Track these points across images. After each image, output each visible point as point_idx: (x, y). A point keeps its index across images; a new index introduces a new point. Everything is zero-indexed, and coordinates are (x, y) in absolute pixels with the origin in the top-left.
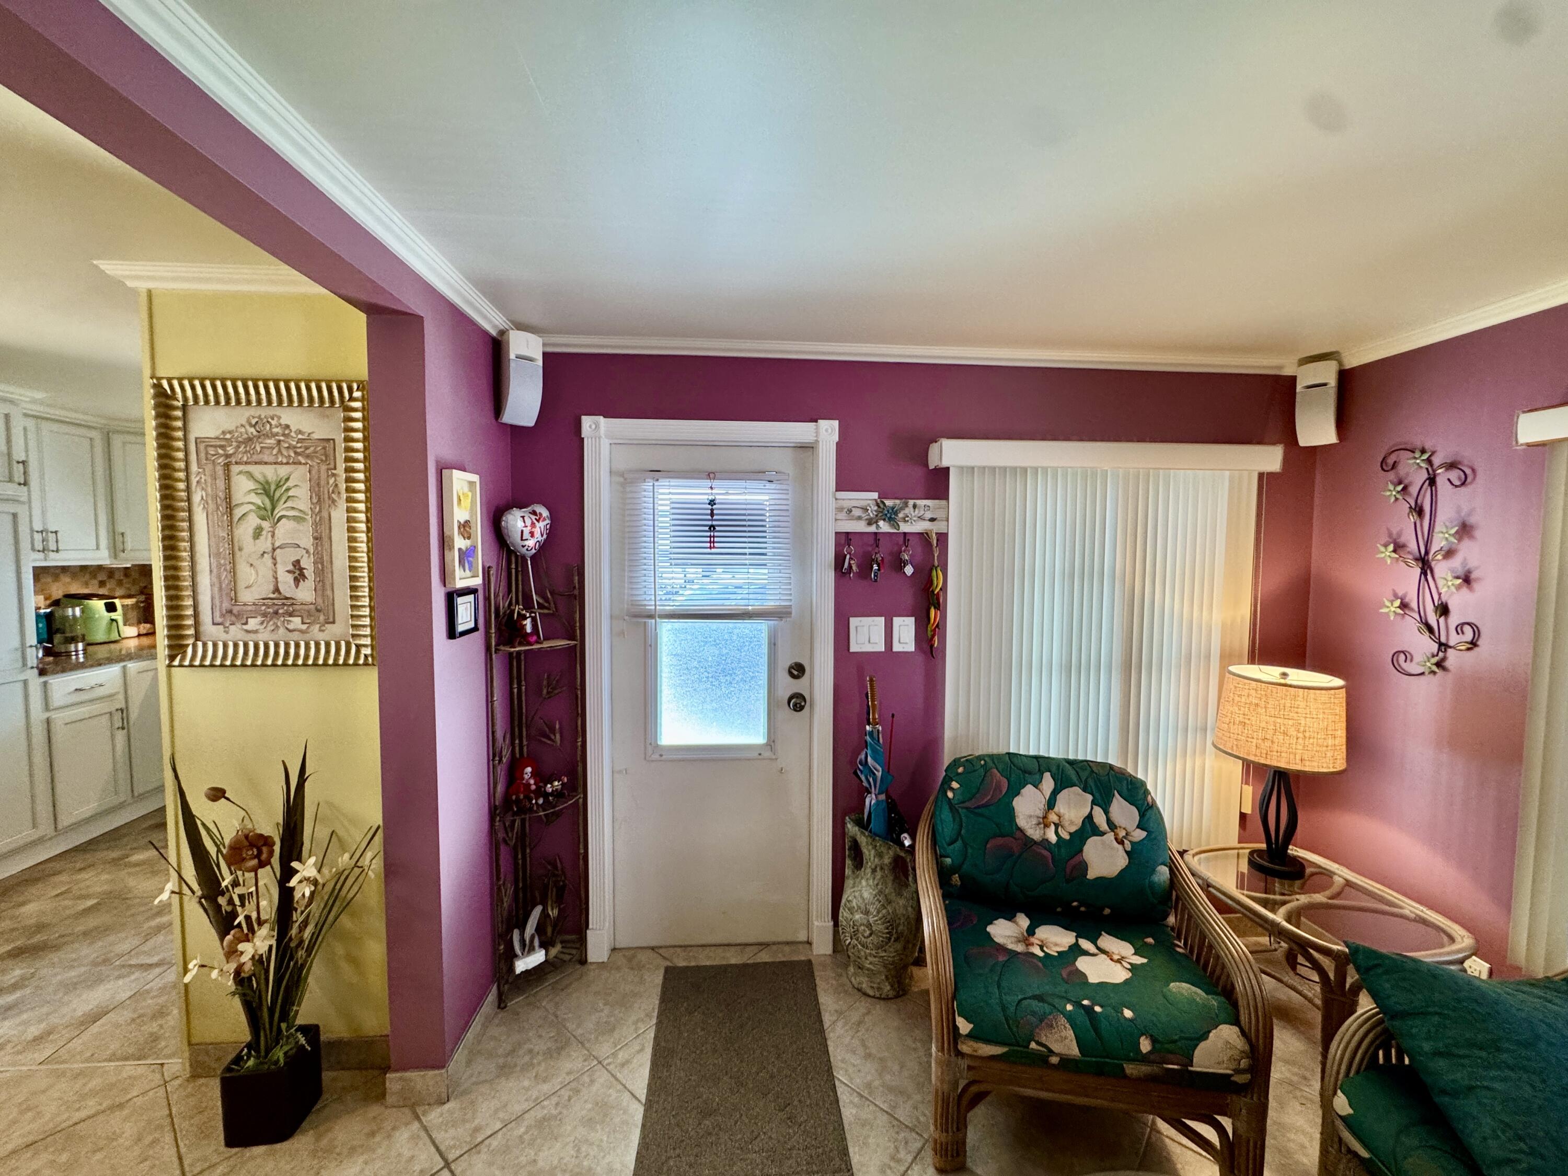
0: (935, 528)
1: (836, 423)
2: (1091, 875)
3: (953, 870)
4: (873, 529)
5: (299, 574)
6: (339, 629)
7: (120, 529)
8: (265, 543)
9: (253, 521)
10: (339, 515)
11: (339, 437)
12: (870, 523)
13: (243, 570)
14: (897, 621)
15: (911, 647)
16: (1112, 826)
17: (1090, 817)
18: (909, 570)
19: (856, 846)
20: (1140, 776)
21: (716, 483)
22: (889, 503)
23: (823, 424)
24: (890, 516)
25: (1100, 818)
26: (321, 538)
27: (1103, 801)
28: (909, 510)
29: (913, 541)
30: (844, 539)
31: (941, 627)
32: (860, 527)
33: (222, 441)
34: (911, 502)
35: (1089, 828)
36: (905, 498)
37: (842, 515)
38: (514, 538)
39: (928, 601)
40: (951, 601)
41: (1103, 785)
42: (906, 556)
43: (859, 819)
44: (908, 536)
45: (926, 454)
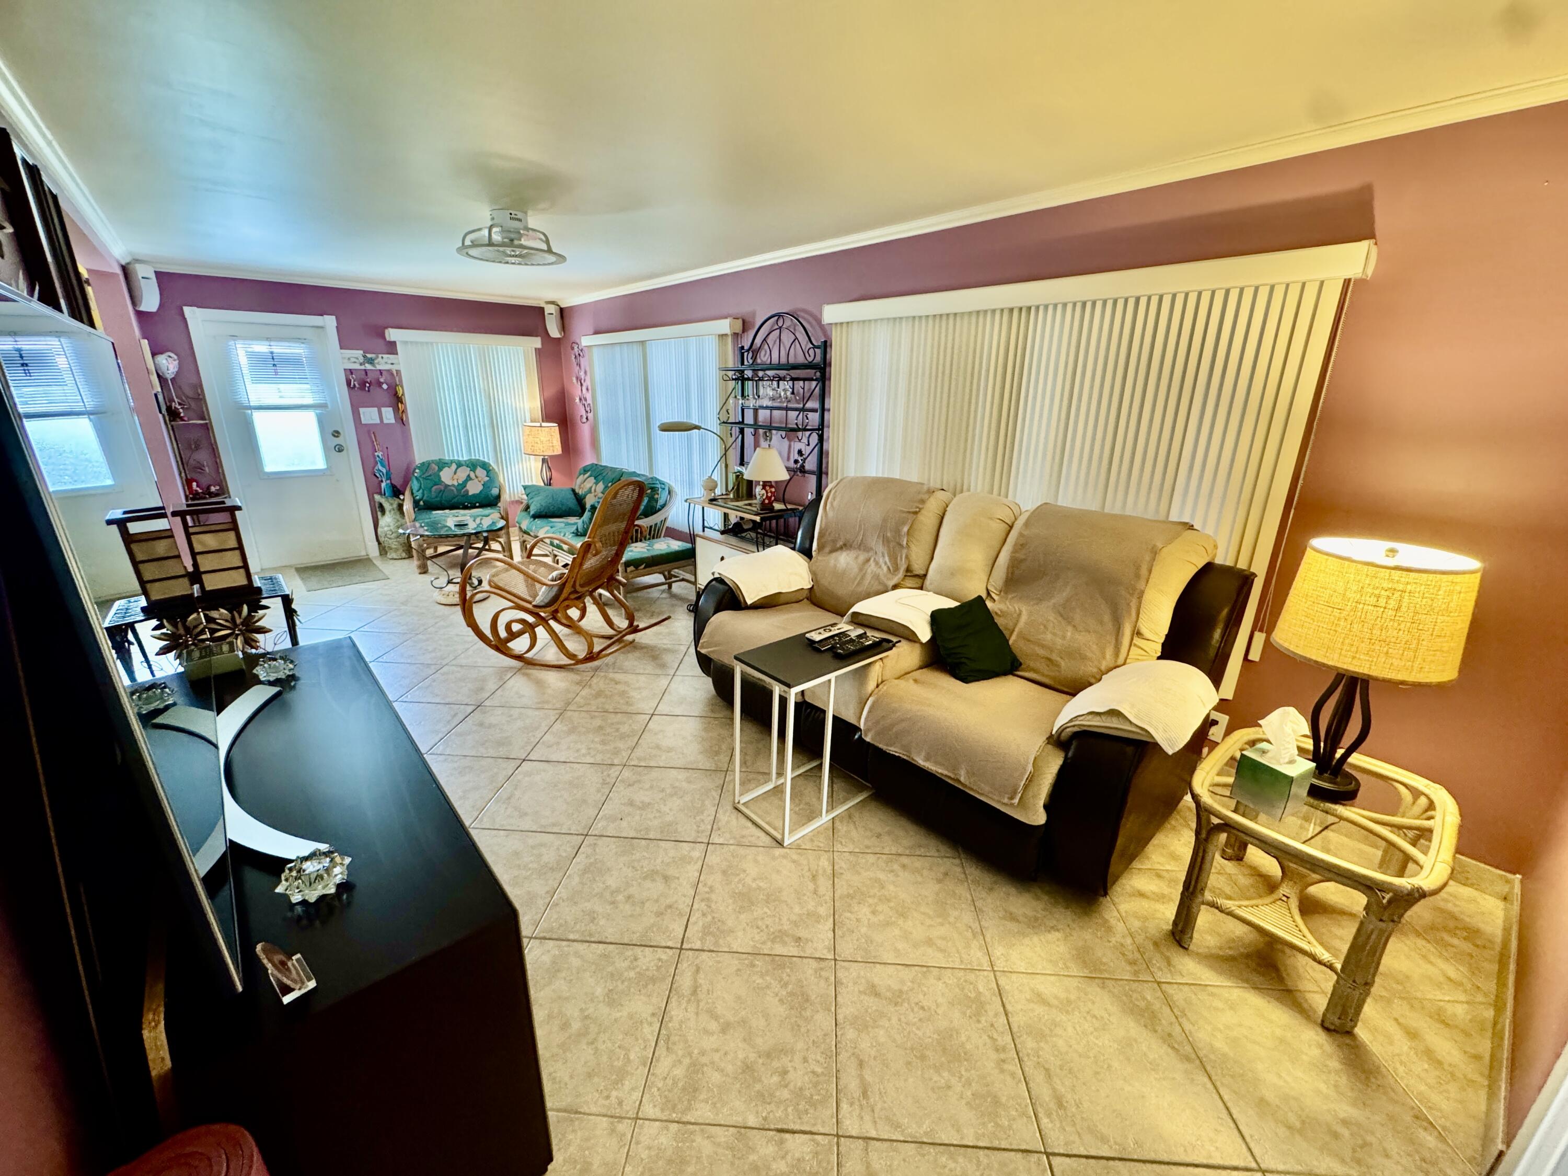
0: (394, 368)
1: (334, 317)
2: (470, 494)
3: (419, 500)
4: (363, 367)
12: (361, 364)
14: (384, 410)
15: (393, 421)
16: (477, 477)
17: (469, 476)
18: (385, 386)
19: (381, 506)
20: (486, 460)
21: (272, 343)
22: (369, 356)
23: (326, 317)
24: (371, 361)
25: (472, 475)
27: (474, 469)
28: (380, 359)
29: (384, 373)
30: (349, 372)
31: (404, 410)
32: (356, 366)
34: (380, 356)
35: (469, 478)
36: (377, 353)
37: (346, 361)
38: (163, 369)
39: (397, 400)
40: (408, 399)
41: (473, 465)
42: (382, 380)
43: (380, 493)
44: (381, 372)
45: (383, 336)
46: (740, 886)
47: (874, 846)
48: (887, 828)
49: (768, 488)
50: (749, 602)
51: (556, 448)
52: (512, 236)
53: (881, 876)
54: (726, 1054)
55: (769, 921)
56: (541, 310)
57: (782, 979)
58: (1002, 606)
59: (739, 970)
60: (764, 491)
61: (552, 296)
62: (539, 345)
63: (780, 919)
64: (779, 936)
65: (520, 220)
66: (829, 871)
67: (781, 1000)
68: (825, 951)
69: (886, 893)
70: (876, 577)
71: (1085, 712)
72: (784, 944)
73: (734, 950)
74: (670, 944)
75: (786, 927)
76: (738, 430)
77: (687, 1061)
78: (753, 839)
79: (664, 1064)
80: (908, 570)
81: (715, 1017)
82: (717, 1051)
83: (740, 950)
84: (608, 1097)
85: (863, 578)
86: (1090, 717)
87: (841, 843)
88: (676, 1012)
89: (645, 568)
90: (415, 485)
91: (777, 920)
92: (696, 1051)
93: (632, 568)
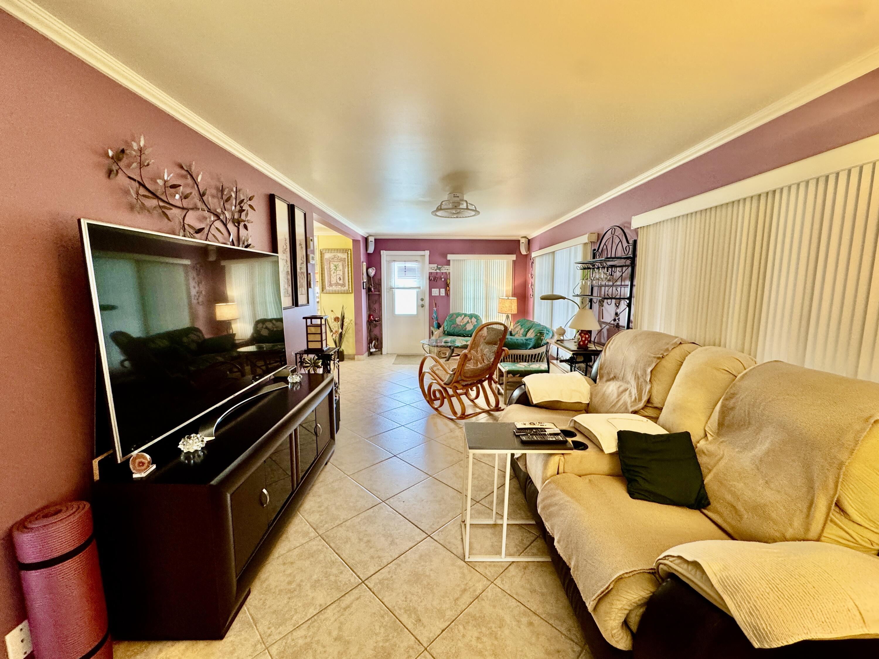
0: (448, 271)
1: (428, 251)
2: (467, 330)
3: (446, 331)
4: (436, 272)
5: (340, 279)
6: (346, 288)
7: (309, 272)
8: (335, 274)
9: (333, 271)
10: (346, 270)
11: (346, 257)
12: (436, 270)
13: (332, 278)
14: (441, 290)
15: (444, 295)
16: (472, 322)
18: (443, 279)
19: (432, 332)
20: (478, 314)
21: (406, 263)
22: (439, 267)
23: (426, 251)
24: (439, 269)
25: (470, 321)
26: (344, 274)
27: (471, 318)
28: (443, 268)
30: (430, 274)
31: (449, 290)
32: (434, 271)
33: (330, 258)
35: (468, 322)
36: (442, 266)
37: (430, 269)
38: (370, 274)
39: (447, 285)
40: (451, 286)
41: (471, 316)
42: (442, 277)
43: (433, 327)
44: (443, 273)
45: (446, 257)
46: (421, 569)
47: (523, 597)
48: (545, 590)
49: (583, 335)
50: (535, 402)
51: (514, 310)
52: (456, 204)
53: (508, 619)
54: (325, 652)
55: (415, 598)
56: (519, 241)
57: (388, 636)
58: (712, 448)
59: (375, 613)
60: (580, 337)
61: (523, 233)
62: (515, 259)
63: (421, 602)
64: (410, 611)
65: (458, 197)
66: (477, 593)
67: (375, 647)
68: (425, 639)
69: (499, 633)
70: (625, 404)
71: (676, 555)
72: (410, 616)
73: (383, 601)
74: (361, 576)
75: (419, 608)
76: (588, 300)
77: (308, 640)
78: (454, 547)
79: (301, 632)
80: (649, 401)
81: (340, 629)
82: (324, 647)
83: (386, 603)
84: (269, 628)
85: (618, 402)
86: (678, 561)
87: (502, 580)
88: (329, 612)
89: (519, 376)
90: (445, 323)
91: (420, 600)
92: (316, 639)
93: (511, 375)
